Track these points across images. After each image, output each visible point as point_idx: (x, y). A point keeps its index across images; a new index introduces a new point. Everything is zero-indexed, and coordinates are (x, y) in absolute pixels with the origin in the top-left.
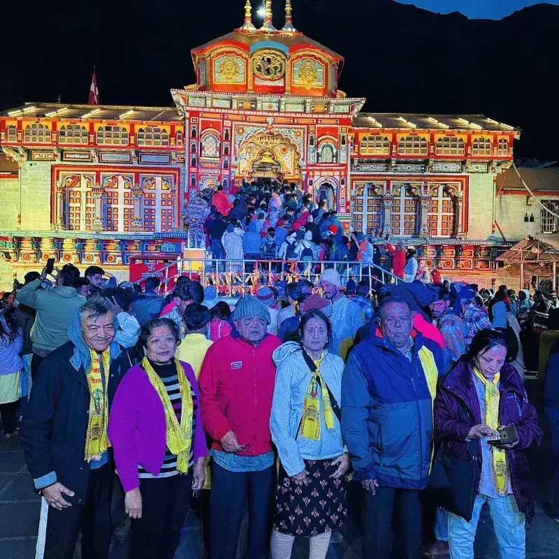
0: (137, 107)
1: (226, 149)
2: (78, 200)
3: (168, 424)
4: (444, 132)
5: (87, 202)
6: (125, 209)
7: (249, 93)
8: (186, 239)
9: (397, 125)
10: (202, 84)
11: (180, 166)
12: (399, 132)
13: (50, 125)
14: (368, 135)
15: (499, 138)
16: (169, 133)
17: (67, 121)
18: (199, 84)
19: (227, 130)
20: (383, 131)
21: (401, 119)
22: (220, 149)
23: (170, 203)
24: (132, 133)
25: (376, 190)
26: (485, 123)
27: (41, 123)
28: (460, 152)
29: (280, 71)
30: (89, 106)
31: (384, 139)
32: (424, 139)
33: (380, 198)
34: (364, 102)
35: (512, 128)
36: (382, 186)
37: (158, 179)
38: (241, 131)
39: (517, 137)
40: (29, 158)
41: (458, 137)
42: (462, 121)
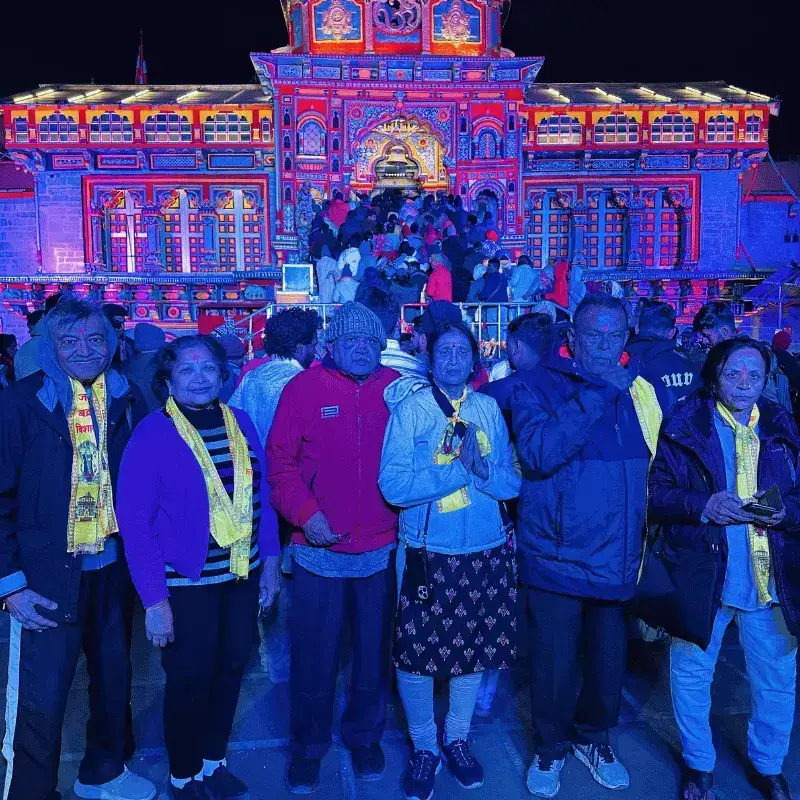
0: (203, 86)
1: (336, 143)
2: (123, 227)
3: (212, 500)
4: (663, 108)
5: (135, 231)
6: (190, 239)
7: (368, 55)
8: (281, 280)
9: (593, 100)
10: (297, 44)
11: (267, 170)
12: (595, 109)
13: (75, 115)
14: (548, 115)
15: (748, 114)
16: (250, 121)
17: (100, 109)
18: (293, 44)
19: (336, 113)
20: (572, 109)
21: (598, 90)
22: (325, 143)
23: (256, 229)
24: (197, 123)
25: (561, 200)
26: (727, 93)
27: (62, 113)
28: (687, 138)
29: (414, 20)
30: (132, 87)
31: (573, 121)
32: (633, 120)
33: (568, 212)
34: (541, 63)
35: (767, 98)
36: (570, 193)
37: (238, 193)
38: (357, 114)
39: (774, 111)
40: (49, 166)
41: (685, 115)
42: (692, 92)
